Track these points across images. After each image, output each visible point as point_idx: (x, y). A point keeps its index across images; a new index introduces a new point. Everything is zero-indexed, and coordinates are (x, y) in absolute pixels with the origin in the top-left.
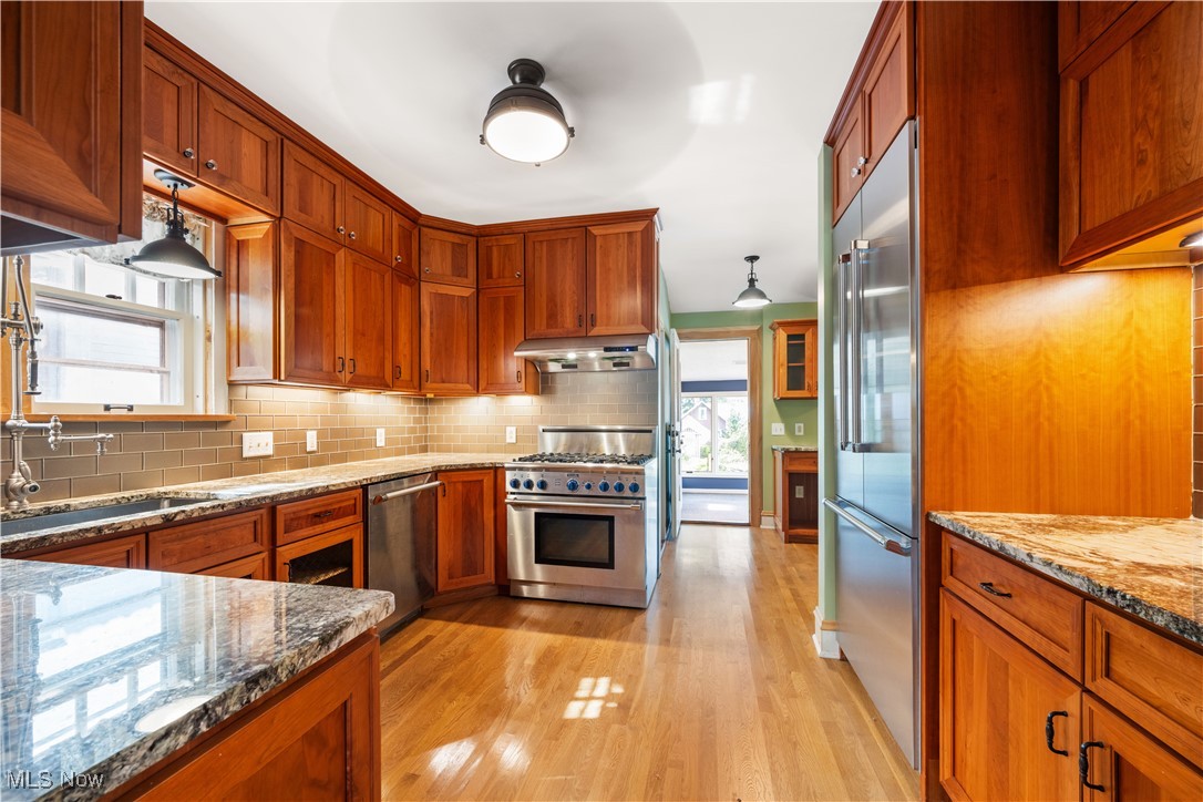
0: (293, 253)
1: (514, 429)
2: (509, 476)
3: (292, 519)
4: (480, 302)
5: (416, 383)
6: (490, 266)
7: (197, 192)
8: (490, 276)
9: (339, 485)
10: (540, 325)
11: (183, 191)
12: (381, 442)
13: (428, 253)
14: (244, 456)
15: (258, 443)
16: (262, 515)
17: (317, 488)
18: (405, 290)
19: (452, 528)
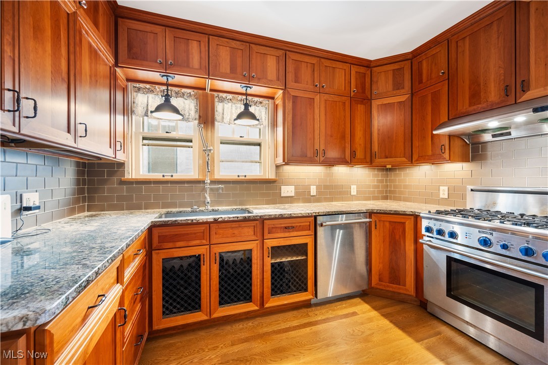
0: (291, 103)
1: (446, 188)
2: (425, 223)
3: (273, 228)
4: (414, 102)
5: (368, 159)
6: (420, 74)
7: (255, 89)
8: (421, 82)
9: (298, 214)
10: (464, 104)
11: (249, 91)
12: (354, 191)
13: (377, 82)
14: (282, 196)
15: (287, 191)
16: (257, 224)
17: (285, 214)
18: (361, 108)
19: (382, 250)
